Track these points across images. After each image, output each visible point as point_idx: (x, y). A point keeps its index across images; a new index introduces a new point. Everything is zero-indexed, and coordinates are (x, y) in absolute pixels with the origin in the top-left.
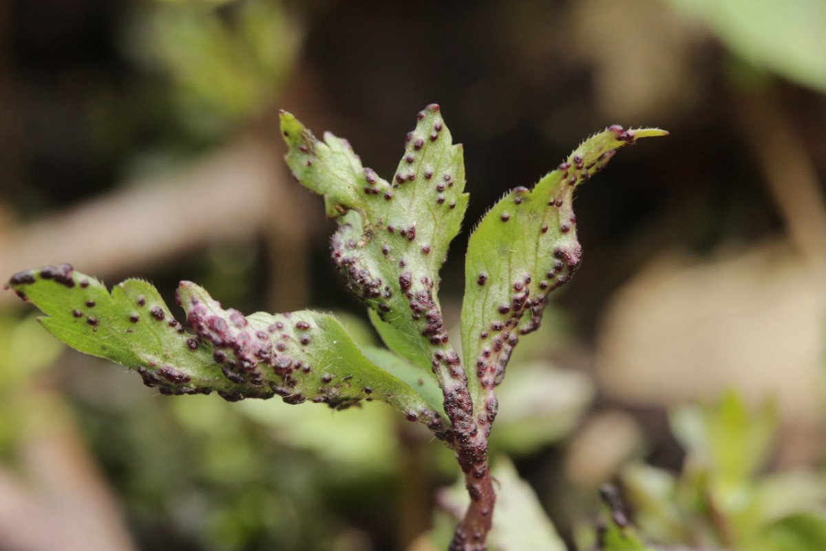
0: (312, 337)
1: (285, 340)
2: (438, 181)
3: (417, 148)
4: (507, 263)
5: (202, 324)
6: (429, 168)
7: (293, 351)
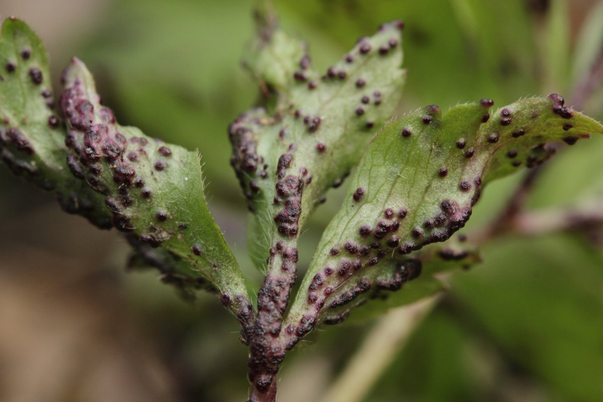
0: (168, 166)
1: (140, 154)
2: (368, 92)
3: (364, 52)
4: (390, 187)
5: (71, 101)
6: (365, 76)
7: (142, 167)
